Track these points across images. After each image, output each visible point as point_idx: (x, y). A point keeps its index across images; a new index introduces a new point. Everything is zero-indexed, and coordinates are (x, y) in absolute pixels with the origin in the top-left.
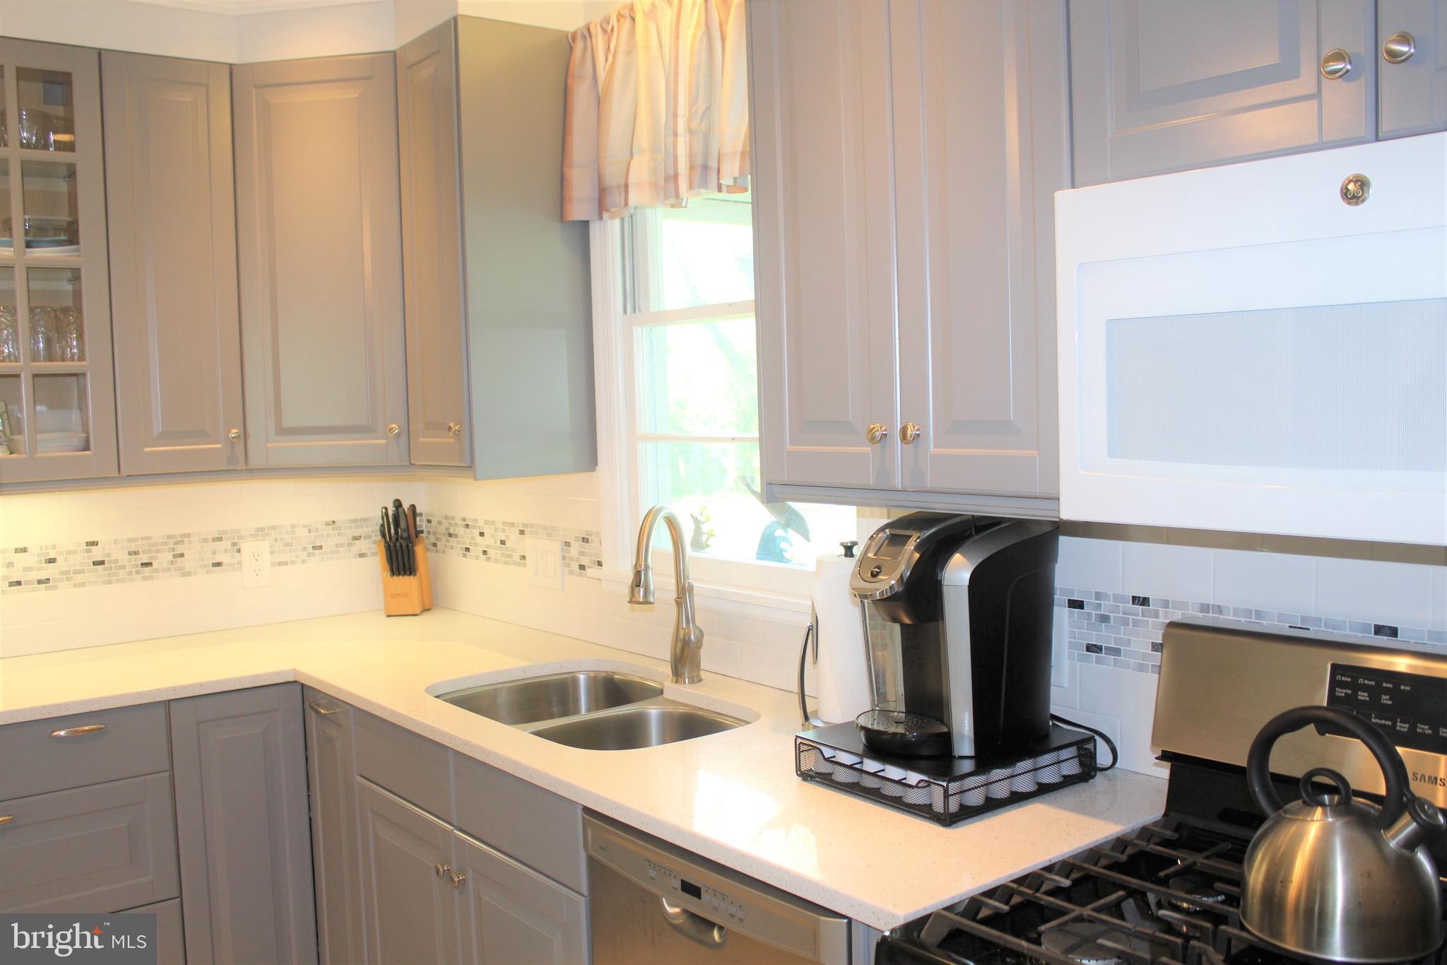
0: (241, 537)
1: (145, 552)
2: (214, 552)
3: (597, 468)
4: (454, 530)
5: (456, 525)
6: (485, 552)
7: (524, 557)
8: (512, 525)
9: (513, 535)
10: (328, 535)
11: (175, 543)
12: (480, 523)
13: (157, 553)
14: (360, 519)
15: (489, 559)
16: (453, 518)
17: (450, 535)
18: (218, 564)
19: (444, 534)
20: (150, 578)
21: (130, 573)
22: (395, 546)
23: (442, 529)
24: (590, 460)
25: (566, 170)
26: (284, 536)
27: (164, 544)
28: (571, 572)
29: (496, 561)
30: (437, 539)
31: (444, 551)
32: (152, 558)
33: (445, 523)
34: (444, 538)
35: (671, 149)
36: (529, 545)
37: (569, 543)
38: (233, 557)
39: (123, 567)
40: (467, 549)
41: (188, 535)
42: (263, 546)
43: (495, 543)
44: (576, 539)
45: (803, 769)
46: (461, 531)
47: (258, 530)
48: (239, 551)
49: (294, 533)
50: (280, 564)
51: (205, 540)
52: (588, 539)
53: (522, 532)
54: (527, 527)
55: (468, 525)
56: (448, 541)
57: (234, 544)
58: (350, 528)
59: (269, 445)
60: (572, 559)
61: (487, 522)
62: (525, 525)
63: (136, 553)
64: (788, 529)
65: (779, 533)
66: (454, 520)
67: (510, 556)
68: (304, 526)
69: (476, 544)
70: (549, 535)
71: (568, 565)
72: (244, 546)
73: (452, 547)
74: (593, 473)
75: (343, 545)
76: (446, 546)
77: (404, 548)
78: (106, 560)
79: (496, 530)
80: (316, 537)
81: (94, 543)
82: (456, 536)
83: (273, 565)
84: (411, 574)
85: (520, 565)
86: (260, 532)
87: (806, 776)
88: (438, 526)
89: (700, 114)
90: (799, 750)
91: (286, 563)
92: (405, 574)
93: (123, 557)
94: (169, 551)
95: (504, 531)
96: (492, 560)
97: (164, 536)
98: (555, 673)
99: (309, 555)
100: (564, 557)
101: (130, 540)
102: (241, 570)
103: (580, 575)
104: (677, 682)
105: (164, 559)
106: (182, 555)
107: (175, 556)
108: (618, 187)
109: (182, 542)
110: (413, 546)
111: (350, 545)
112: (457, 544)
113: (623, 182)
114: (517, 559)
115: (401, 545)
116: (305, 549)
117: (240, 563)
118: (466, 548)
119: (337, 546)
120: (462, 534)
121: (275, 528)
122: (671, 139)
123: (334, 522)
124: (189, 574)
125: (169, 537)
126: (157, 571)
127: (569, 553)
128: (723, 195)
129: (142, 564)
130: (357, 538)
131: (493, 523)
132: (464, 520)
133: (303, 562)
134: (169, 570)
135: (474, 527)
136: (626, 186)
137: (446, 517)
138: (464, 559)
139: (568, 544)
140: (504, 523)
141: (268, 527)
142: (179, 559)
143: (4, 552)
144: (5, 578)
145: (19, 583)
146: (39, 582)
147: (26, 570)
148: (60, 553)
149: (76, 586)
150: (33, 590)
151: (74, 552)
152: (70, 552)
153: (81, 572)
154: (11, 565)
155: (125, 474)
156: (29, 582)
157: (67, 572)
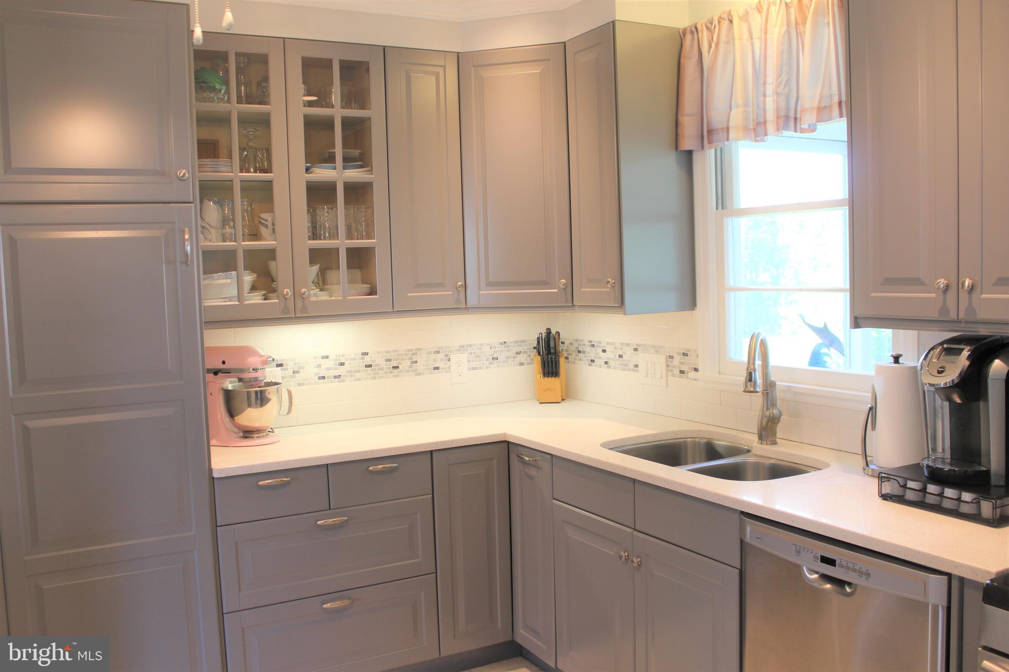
0: (451, 351)
1: (395, 359)
2: (435, 361)
3: (696, 308)
4: (583, 348)
5: (584, 345)
6: (606, 363)
7: (637, 366)
8: (628, 345)
9: (628, 353)
10: (502, 351)
11: (412, 355)
12: (604, 344)
13: (402, 360)
14: (521, 341)
15: (609, 367)
16: (582, 341)
17: (579, 352)
18: (437, 368)
19: (574, 351)
20: (397, 376)
21: (386, 373)
22: (548, 358)
23: (573, 348)
24: (691, 302)
25: (680, 118)
26: (476, 351)
27: (406, 355)
28: (673, 375)
29: (615, 368)
30: (569, 354)
31: (574, 362)
32: (399, 363)
33: (576, 344)
34: (574, 354)
35: (761, 105)
36: (641, 358)
37: (673, 356)
38: (445, 364)
39: (382, 369)
40: (593, 361)
41: (420, 350)
42: (464, 357)
43: (615, 356)
44: (678, 354)
45: (883, 493)
46: (588, 349)
47: (460, 346)
48: (449, 360)
49: (481, 349)
50: (473, 369)
51: (430, 353)
52: (687, 354)
53: (636, 350)
54: (640, 347)
55: (594, 345)
56: (578, 356)
57: (446, 356)
58: (515, 346)
59: (480, 292)
60: (674, 367)
61: (608, 343)
62: (637, 345)
63: (389, 360)
64: (830, 348)
65: (824, 350)
66: (583, 342)
67: (626, 365)
68: (488, 345)
69: (600, 358)
70: (657, 352)
71: (672, 371)
72: (453, 357)
73: (581, 360)
74: (693, 311)
75: (510, 357)
76: (575, 359)
77: (553, 360)
78: (372, 364)
79: (615, 348)
80: (495, 352)
81: (366, 354)
82: (584, 352)
83: (469, 369)
84: (556, 376)
85: (633, 371)
86: (462, 348)
87: (885, 497)
88: (569, 346)
89: (784, 82)
90: (881, 481)
91: (476, 368)
92: (552, 376)
93: (382, 363)
94: (408, 360)
95: (622, 349)
96: (612, 367)
97: (406, 350)
98: (673, 438)
99: (490, 363)
100: (668, 366)
101: (387, 352)
102: (450, 372)
103: (680, 377)
104: (761, 444)
105: (405, 364)
106: (416, 362)
107: (412, 363)
108: (722, 129)
109: (415, 354)
110: (559, 358)
111: (514, 357)
112: (585, 357)
113: (725, 126)
114: (631, 366)
115: (551, 358)
116: (488, 359)
117: (450, 368)
118: (591, 360)
119: (507, 358)
120: (589, 351)
121: (470, 346)
122: (761, 99)
123: (505, 342)
124: (419, 374)
125: (409, 350)
126: (401, 372)
127: (672, 362)
128: (798, 134)
129: (393, 367)
130: (518, 353)
131: (613, 344)
132: (590, 342)
133: (487, 367)
134: (408, 371)
135: (599, 347)
136: (728, 128)
137: (576, 340)
138: (590, 367)
139: (671, 357)
140: (622, 344)
141: (466, 345)
142: (414, 365)
143: (315, 358)
144: (316, 374)
145: (324, 378)
146: (335, 377)
147: (328, 369)
148: (347, 360)
149: (355, 380)
150: (332, 382)
151: (355, 359)
152: (352, 359)
153: (359, 371)
154: (319, 366)
155: (396, 310)
156: (329, 377)
157: (351, 371)
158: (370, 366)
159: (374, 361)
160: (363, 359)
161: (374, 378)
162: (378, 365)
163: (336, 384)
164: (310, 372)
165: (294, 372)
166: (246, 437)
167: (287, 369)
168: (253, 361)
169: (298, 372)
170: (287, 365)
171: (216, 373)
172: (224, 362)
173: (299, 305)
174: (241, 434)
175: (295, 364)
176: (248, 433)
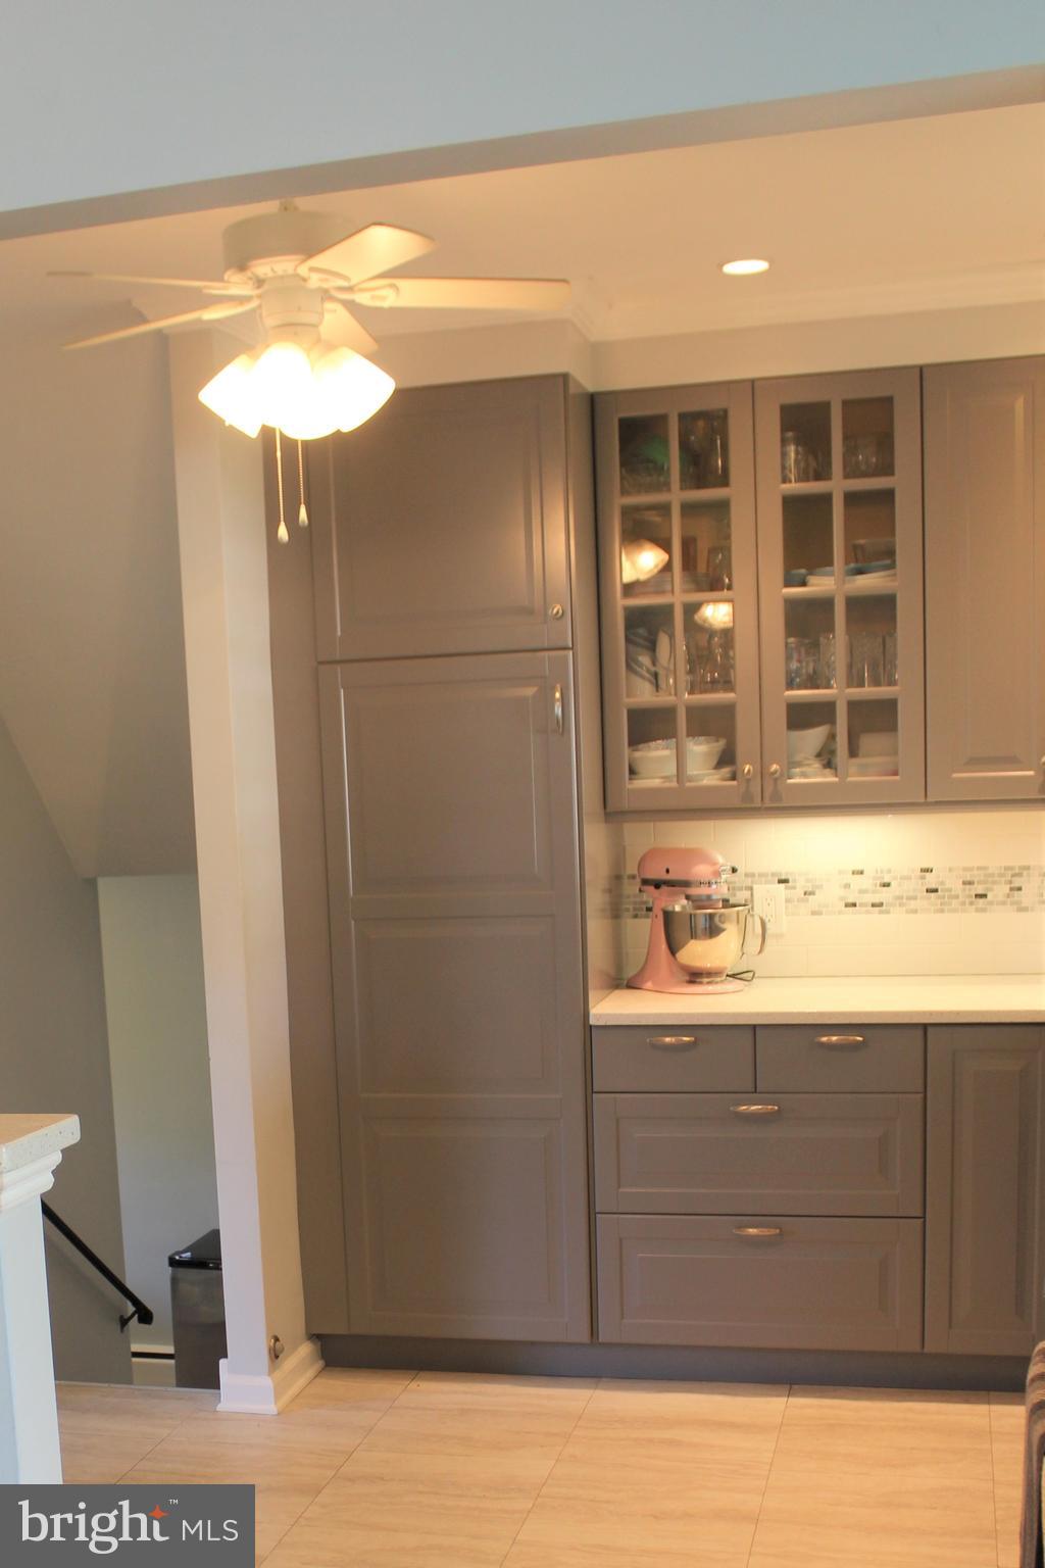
1: (980, 883)
11: (1013, 877)
13: (994, 885)
20: (984, 911)
21: (964, 904)
27: (1002, 876)
32: (988, 890)
39: (957, 897)
41: (1028, 869)
63: (970, 883)
78: (939, 888)
81: (929, 871)
93: (958, 887)
94: (1006, 884)
97: (1001, 867)
101: (966, 870)
105: (999, 892)
106: (1020, 889)
107: (1012, 890)
109: (1019, 875)
124: (1026, 909)
125: (1008, 869)
126: (991, 904)
129: (977, 896)
134: (1004, 903)
142: (1016, 893)
143: (840, 872)
144: (841, 899)
145: (854, 905)
146: (873, 905)
147: (861, 892)
148: (895, 878)
149: (907, 912)
150: (868, 912)
151: (909, 878)
152: (904, 878)
153: (915, 898)
154: (847, 886)
155: (933, 800)
156: (861, 905)
157: (901, 898)
158: (936, 891)
159: (942, 883)
160: (923, 878)
161: (942, 911)
162: (950, 890)
163: (875, 916)
164: (832, 895)
165: (805, 894)
166: (691, 982)
167: (794, 888)
168: (701, 871)
169: (812, 893)
170: (795, 881)
171: (657, 885)
172: (668, 871)
173: (769, 790)
174: (687, 978)
175: (807, 881)
176: (695, 976)
